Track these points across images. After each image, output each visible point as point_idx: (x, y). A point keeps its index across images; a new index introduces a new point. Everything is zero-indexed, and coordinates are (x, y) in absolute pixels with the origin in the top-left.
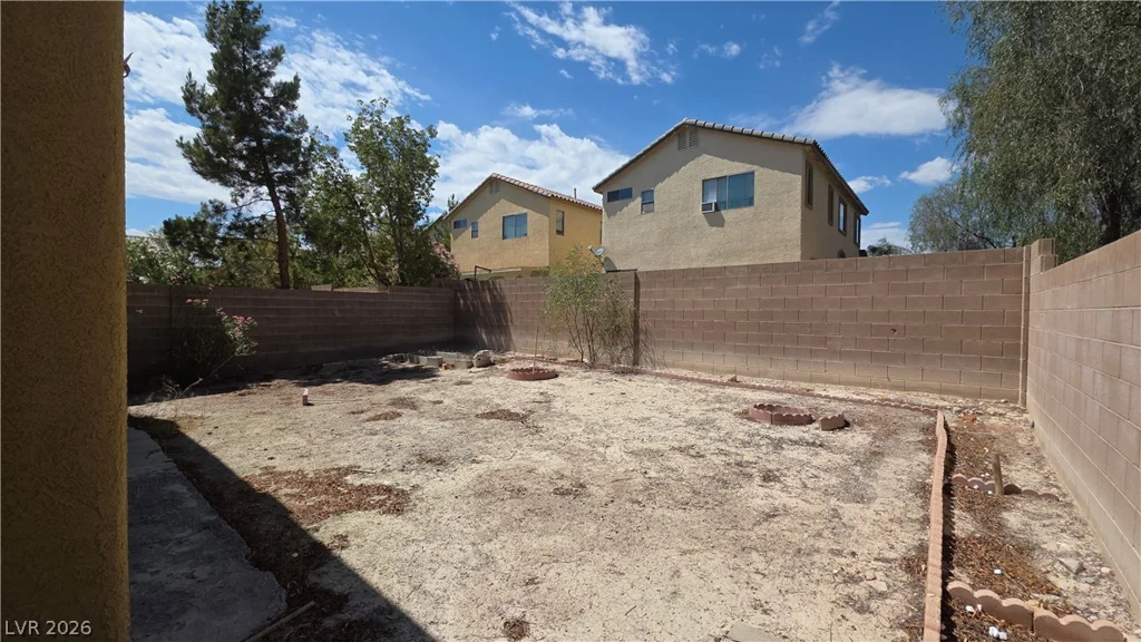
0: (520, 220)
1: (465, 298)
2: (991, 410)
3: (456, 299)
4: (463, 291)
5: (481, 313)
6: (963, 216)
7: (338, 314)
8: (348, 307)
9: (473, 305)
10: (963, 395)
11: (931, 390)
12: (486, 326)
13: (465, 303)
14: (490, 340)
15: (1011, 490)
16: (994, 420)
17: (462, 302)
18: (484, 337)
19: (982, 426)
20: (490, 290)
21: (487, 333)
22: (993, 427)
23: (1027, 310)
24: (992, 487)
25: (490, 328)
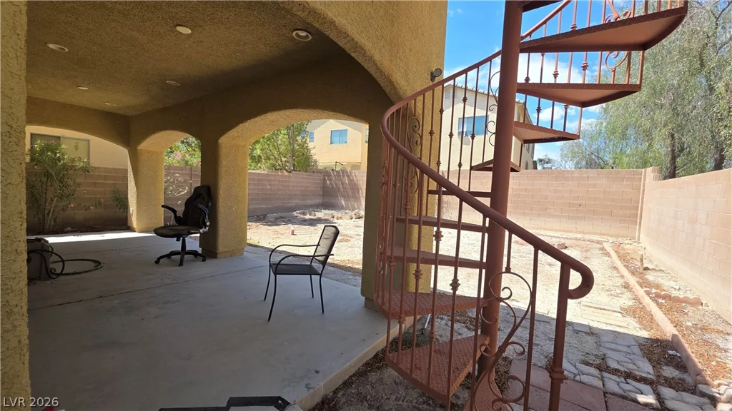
0: (343, 133)
1: (330, 180)
2: (626, 242)
3: (325, 180)
4: (329, 175)
5: (342, 190)
6: (589, 144)
7: (268, 187)
8: (273, 183)
9: (336, 184)
10: (611, 236)
11: (596, 234)
12: (344, 197)
13: (331, 184)
14: (347, 205)
15: (646, 269)
16: (628, 246)
17: (328, 182)
18: (343, 202)
19: (623, 249)
20: (348, 176)
21: (345, 201)
22: (627, 249)
23: (643, 198)
24: (639, 268)
25: (346, 197)
